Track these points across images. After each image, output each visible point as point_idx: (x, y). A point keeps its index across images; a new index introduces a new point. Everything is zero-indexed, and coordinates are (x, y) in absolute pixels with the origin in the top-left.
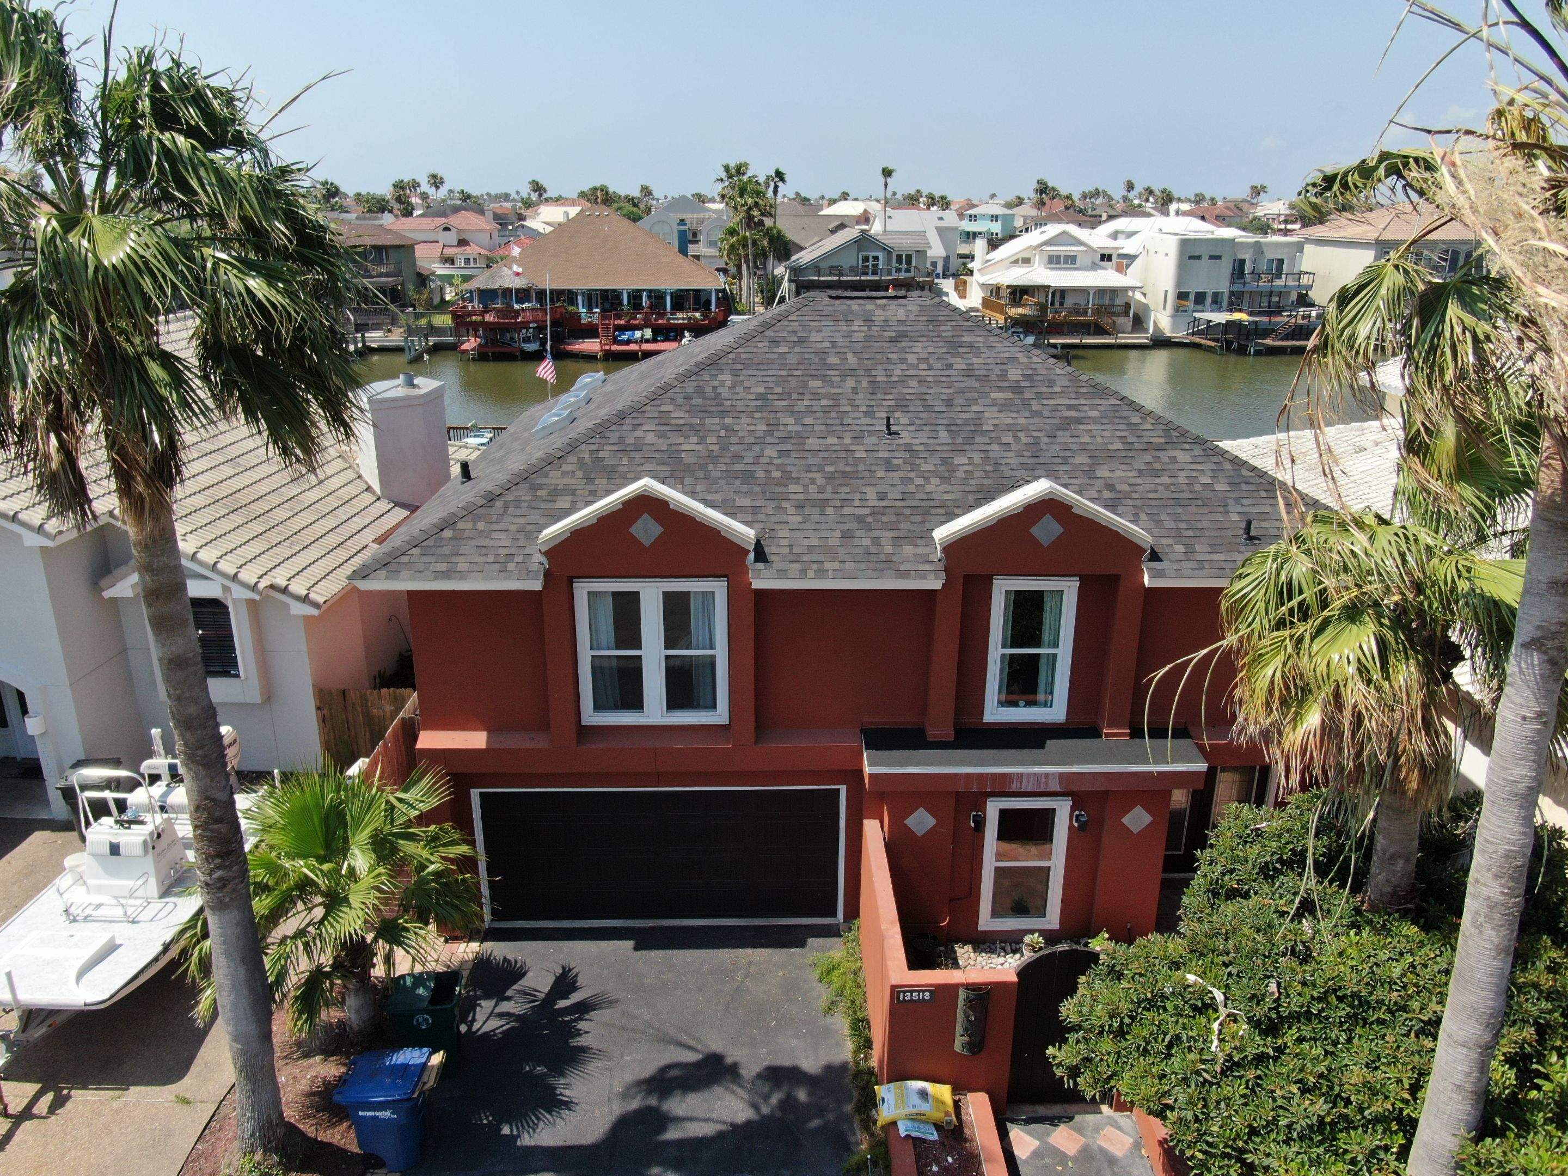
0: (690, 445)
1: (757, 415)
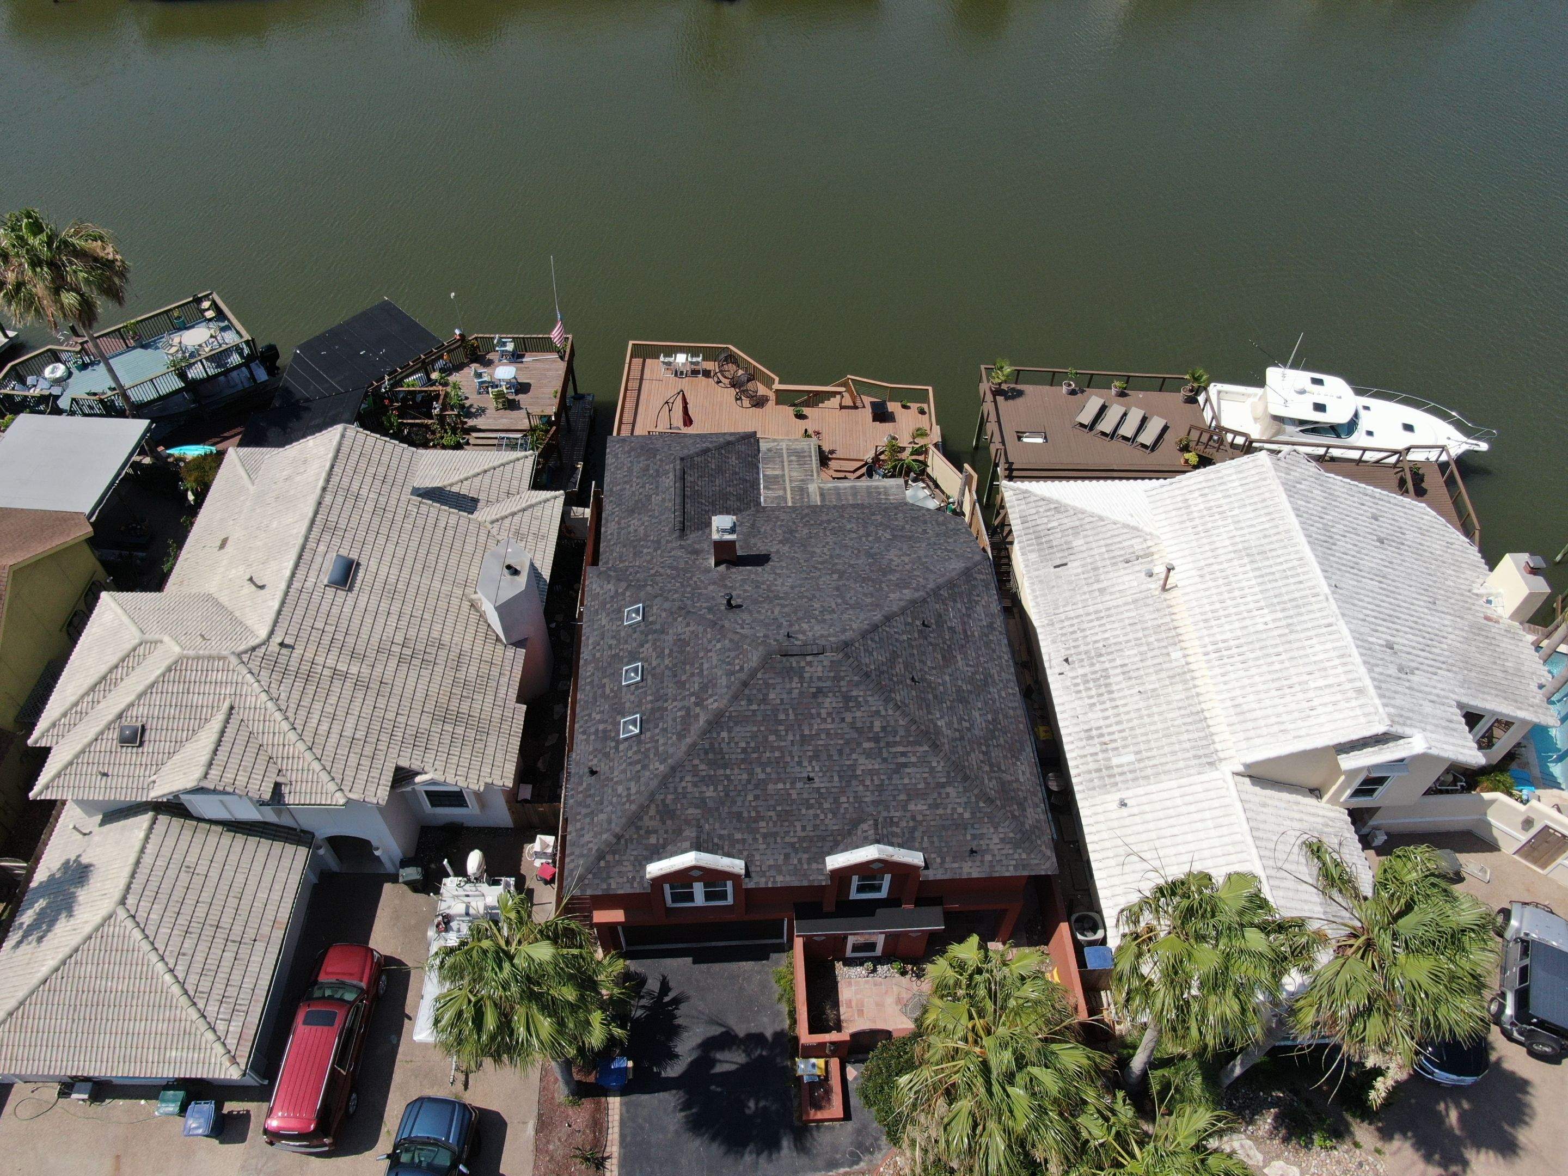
1: (743, 766)
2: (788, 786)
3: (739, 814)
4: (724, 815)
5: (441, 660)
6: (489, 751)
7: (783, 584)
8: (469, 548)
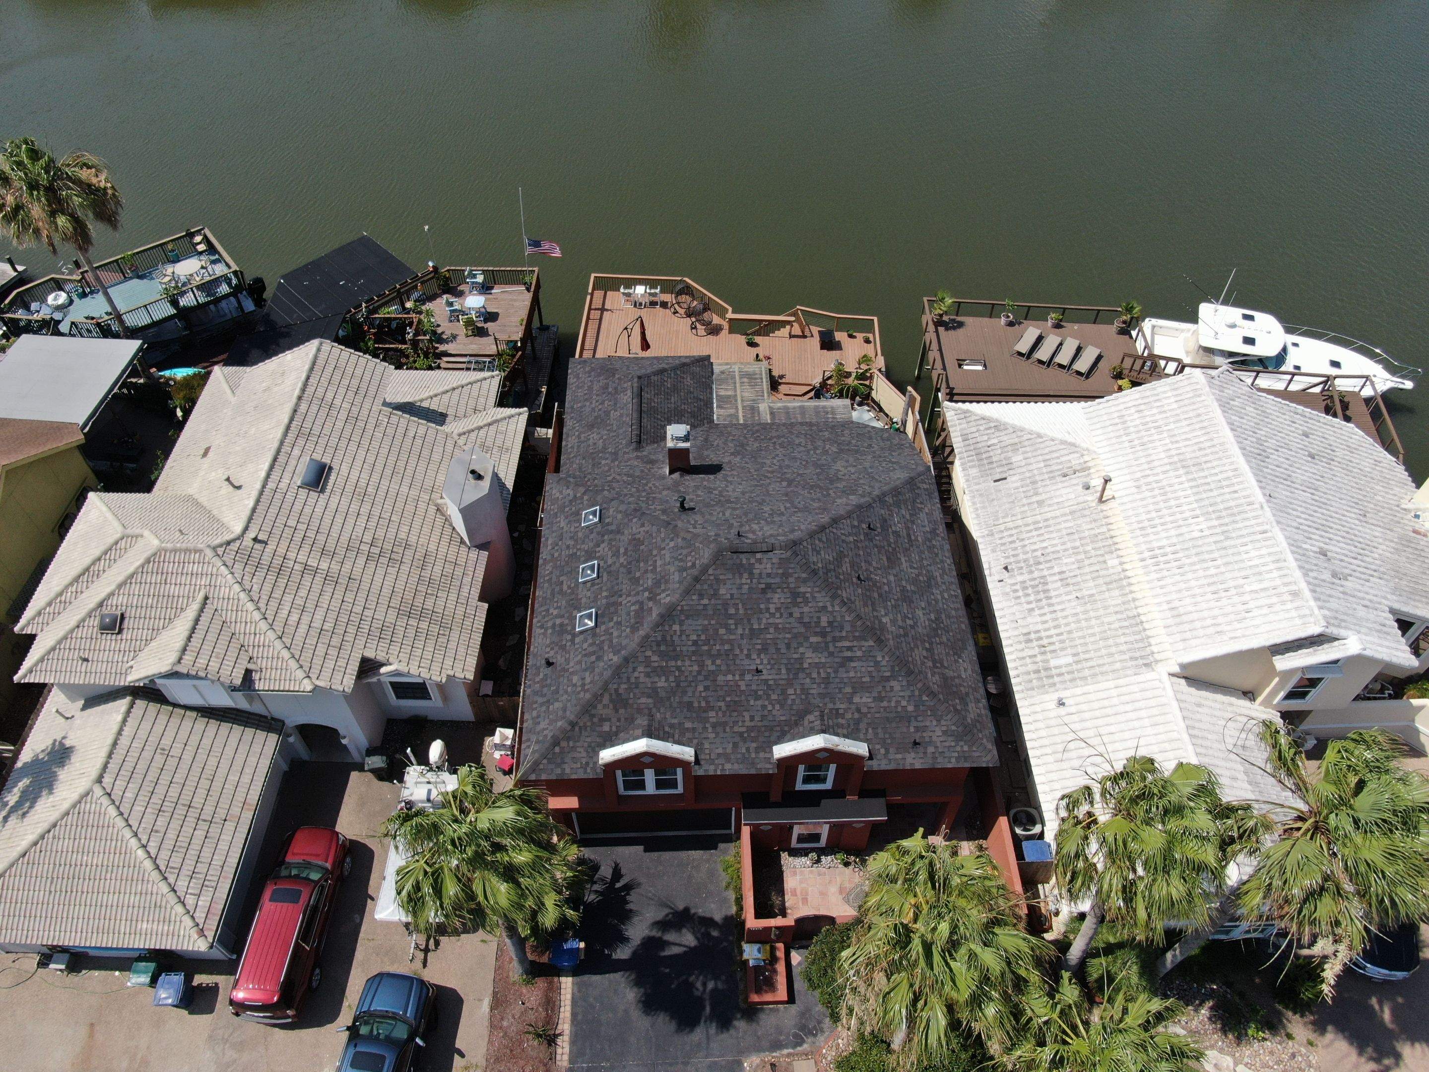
0: (661, 683)
1: (694, 658)
2: (737, 677)
3: (690, 705)
4: (675, 705)
5: (407, 559)
6: (452, 645)
7: (734, 490)
8: (436, 457)
